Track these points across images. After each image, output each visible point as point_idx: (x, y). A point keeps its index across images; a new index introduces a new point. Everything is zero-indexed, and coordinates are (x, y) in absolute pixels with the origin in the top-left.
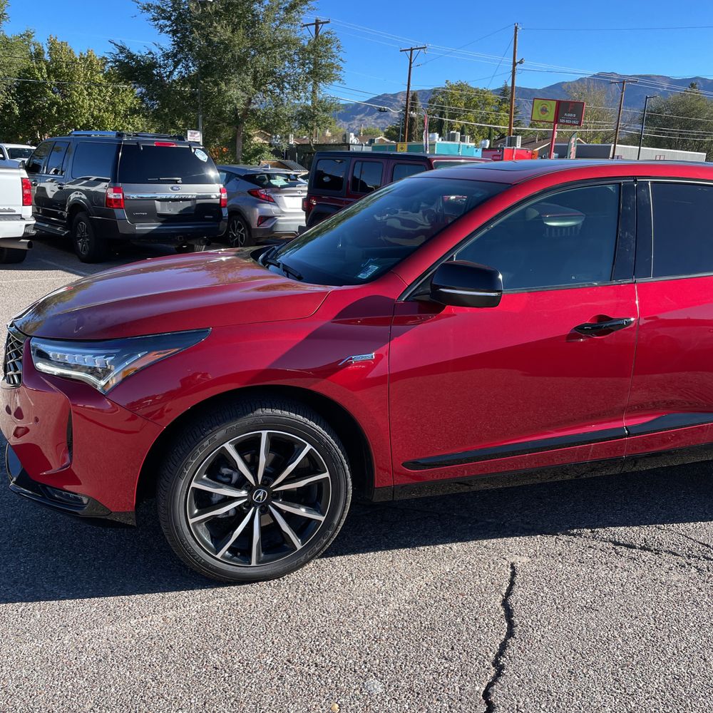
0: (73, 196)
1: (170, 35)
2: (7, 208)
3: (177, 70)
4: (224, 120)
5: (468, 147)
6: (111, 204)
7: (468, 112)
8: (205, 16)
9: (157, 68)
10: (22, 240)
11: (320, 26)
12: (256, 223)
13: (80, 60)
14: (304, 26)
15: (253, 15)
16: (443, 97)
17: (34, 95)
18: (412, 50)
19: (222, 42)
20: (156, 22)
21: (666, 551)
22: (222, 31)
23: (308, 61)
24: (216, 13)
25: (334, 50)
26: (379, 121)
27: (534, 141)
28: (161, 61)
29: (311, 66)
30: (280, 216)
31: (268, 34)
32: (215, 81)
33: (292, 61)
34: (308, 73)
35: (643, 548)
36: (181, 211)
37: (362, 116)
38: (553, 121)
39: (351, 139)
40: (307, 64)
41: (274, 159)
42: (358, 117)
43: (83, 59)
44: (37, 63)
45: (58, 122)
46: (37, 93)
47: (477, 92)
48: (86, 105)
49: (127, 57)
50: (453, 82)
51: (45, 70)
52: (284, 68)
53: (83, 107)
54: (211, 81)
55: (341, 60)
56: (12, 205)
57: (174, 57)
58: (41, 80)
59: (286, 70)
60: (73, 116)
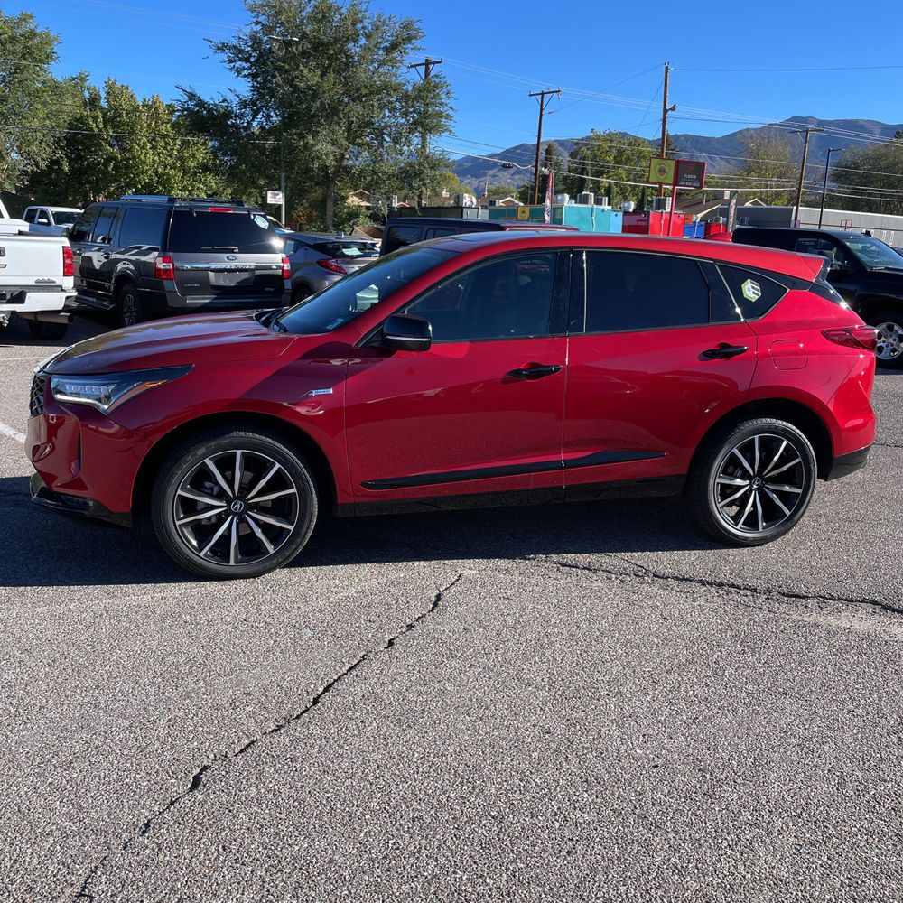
0: (120, 266)
1: (249, 80)
2: (46, 279)
3: (256, 121)
4: (311, 179)
5: (603, 211)
6: (161, 275)
8: (290, 57)
9: (232, 117)
10: (62, 314)
11: (431, 66)
13: (143, 107)
14: (412, 66)
15: (347, 56)
16: (588, 149)
17: (87, 148)
18: (542, 94)
19: (309, 88)
20: (232, 65)
21: (603, 570)
22: (309, 76)
23: (411, 110)
24: (304, 53)
25: (444, 96)
26: (517, 177)
27: (702, 203)
28: (236, 109)
29: (415, 115)
31: (363, 79)
32: (301, 133)
33: (393, 110)
34: (412, 124)
35: (585, 568)
36: (238, 283)
37: (494, 171)
38: (671, 182)
39: (465, 201)
40: (411, 113)
41: (371, 225)
42: (491, 172)
43: (147, 105)
44: (91, 110)
45: (116, 180)
46: (91, 146)
48: (149, 161)
49: (196, 105)
50: (600, 131)
51: (101, 119)
52: (386, 118)
53: (145, 163)
54: (296, 134)
55: (451, 108)
56: (51, 276)
57: (253, 105)
58: (96, 131)
59: (386, 120)
60: (133, 174)
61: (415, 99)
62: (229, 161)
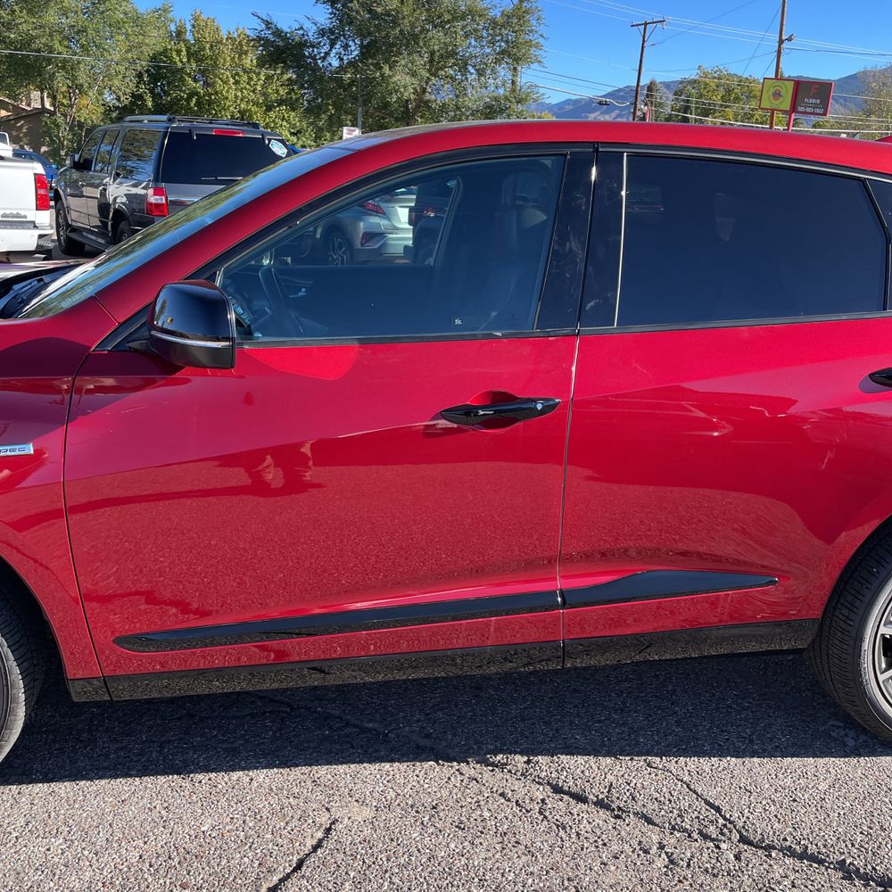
1: (328, 7)
2: (15, 212)
3: (334, 51)
4: (391, 115)
6: (152, 211)
7: (727, 107)
9: (308, 47)
10: (37, 255)
12: (360, 241)
13: (227, 40)
16: (693, 88)
17: (171, 83)
18: (646, 24)
19: (387, 14)
21: (636, 814)
23: (498, 38)
25: (534, 23)
28: (312, 35)
29: (503, 44)
30: (392, 233)
32: (378, 64)
33: (479, 38)
34: (498, 54)
35: (600, 804)
38: (788, 109)
40: (498, 41)
43: (231, 38)
44: (175, 44)
46: (174, 81)
47: (740, 81)
48: (231, 96)
49: (273, 34)
50: (709, 67)
51: (184, 53)
52: (470, 48)
53: (227, 98)
54: (372, 64)
55: (542, 36)
56: (22, 209)
57: (332, 35)
58: (179, 65)
59: (471, 49)
60: (215, 110)
61: (503, 26)
62: (308, 94)
